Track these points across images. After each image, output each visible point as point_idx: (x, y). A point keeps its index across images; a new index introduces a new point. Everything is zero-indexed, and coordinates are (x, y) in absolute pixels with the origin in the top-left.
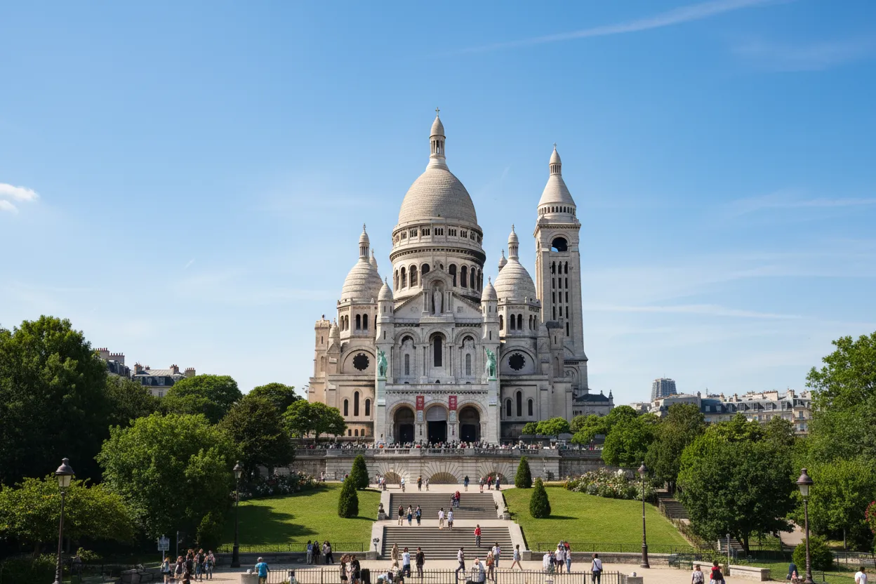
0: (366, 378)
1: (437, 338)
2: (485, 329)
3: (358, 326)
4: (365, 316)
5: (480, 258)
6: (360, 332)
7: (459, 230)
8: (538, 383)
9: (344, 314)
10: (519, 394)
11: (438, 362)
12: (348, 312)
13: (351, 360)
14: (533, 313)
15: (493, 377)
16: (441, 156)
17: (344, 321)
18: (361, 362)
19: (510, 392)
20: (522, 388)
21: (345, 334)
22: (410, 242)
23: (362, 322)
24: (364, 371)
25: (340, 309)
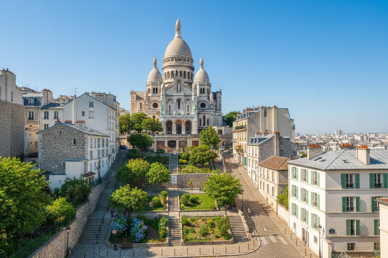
0: (157, 111)
1: (179, 101)
2: (193, 97)
3: (154, 92)
4: (157, 89)
5: (193, 69)
6: (155, 95)
7: (187, 59)
8: (210, 113)
9: (149, 87)
10: (204, 117)
11: (179, 108)
12: (150, 87)
13: (152, 104)
14: (209, 88)
15: (195, 113)
16: (179, 33)
17: (149, 90)
18: (155, 105)
19: (201, 116)
20: (206, 114)
21: (150, 95)
22: (171, 63)
23: (155, 91)
24: (157, 109)
25: (147, 86)
